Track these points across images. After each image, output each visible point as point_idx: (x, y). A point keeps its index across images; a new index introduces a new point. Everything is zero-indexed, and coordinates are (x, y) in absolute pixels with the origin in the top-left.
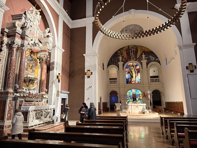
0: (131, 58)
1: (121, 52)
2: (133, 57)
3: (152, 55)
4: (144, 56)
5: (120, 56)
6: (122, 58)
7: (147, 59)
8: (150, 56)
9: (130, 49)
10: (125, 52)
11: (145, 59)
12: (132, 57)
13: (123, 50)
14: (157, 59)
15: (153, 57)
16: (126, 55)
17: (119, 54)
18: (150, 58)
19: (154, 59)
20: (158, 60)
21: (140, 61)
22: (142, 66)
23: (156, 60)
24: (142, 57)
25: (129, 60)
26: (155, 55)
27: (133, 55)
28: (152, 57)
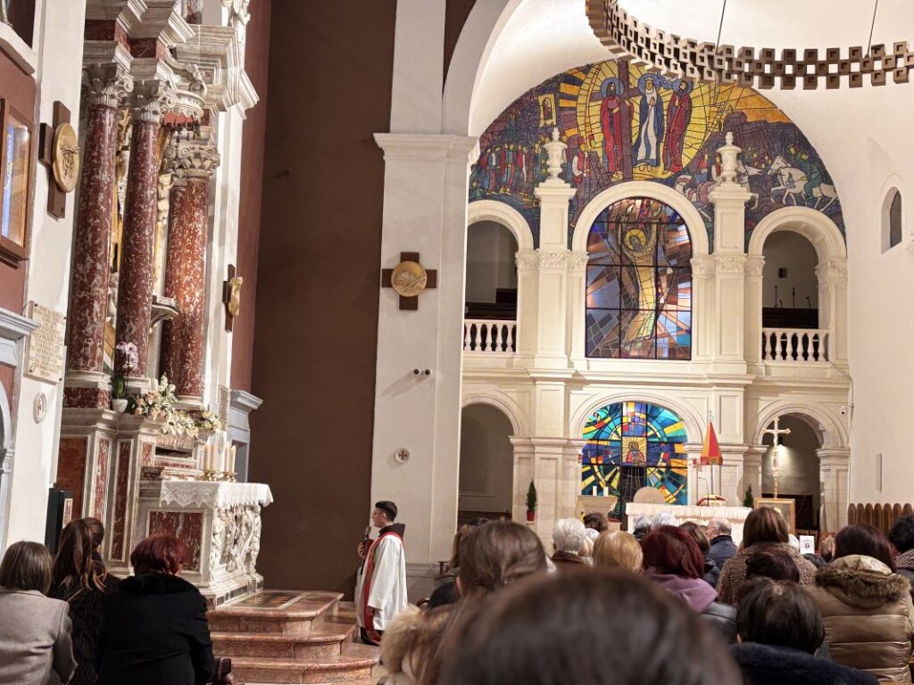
0: (635, 163)
1: (563, 103)
2: (653, 156)
3: (787, 158)
4: (729, 153)
5: (556, 134)
6: (569, 154)
7: (754, 183)
8: (778, 163)
9: (637, 92)
10: (595, 109)
11: (738, 178)
12: (642, 154)
13: (583, 94)
14: (825, 189)
15: (798, 174)
16: (597, 129)
17: (548, 116)
18: (775, 178)
19: (800, 187)
20: (825, 199)
21: (701, 187)
22: (711, 232)
23: (816, 192)
24: (716, 161)
25: (619, 175)
26: (815, 159)
27: (653, 140)
28: (785, 172)
